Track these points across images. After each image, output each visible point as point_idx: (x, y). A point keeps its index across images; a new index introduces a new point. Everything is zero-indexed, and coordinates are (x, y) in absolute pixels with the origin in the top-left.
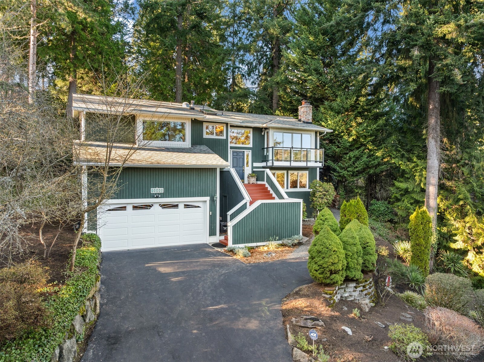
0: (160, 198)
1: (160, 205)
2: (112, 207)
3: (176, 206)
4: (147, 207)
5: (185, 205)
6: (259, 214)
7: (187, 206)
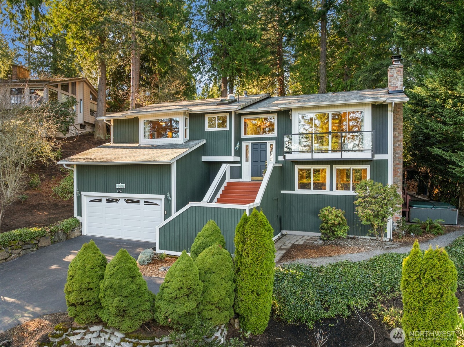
0: (121, 193)
1: (125, 200)
2: (93, 199)
3: (137, 202)
4: (116, 200)
5: (145, 202)
6: (189, 219)
7: (146, 203)
